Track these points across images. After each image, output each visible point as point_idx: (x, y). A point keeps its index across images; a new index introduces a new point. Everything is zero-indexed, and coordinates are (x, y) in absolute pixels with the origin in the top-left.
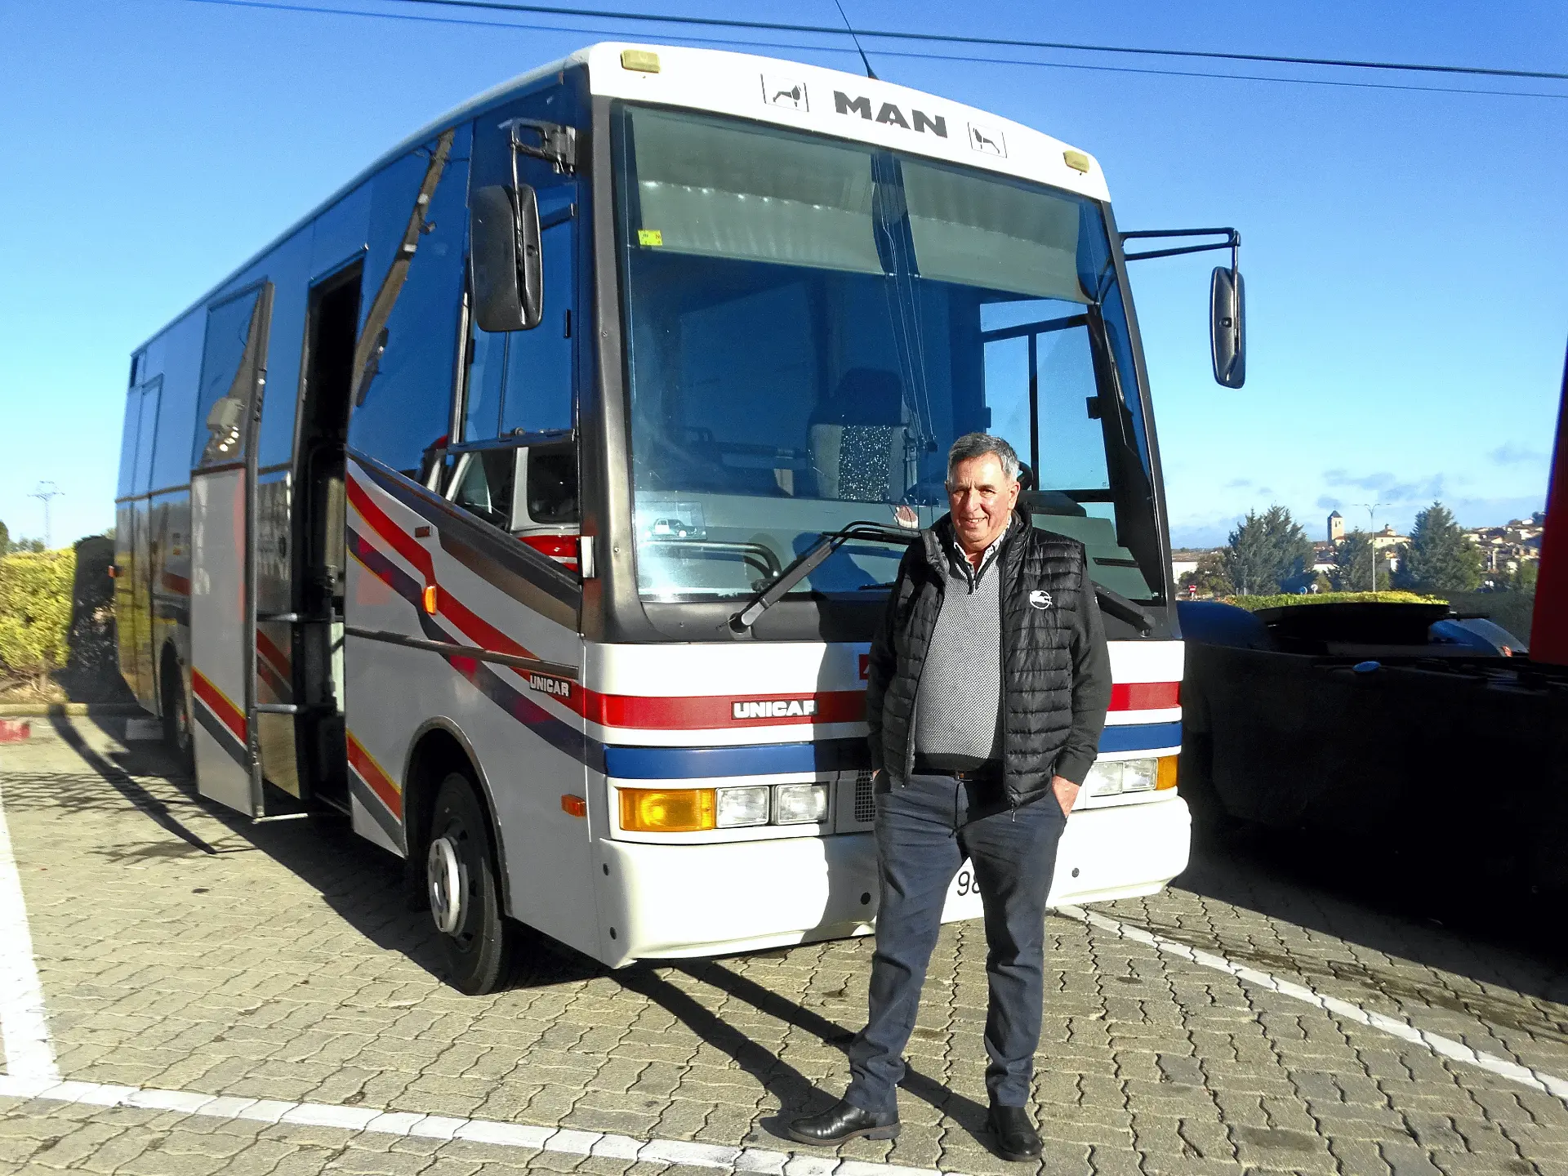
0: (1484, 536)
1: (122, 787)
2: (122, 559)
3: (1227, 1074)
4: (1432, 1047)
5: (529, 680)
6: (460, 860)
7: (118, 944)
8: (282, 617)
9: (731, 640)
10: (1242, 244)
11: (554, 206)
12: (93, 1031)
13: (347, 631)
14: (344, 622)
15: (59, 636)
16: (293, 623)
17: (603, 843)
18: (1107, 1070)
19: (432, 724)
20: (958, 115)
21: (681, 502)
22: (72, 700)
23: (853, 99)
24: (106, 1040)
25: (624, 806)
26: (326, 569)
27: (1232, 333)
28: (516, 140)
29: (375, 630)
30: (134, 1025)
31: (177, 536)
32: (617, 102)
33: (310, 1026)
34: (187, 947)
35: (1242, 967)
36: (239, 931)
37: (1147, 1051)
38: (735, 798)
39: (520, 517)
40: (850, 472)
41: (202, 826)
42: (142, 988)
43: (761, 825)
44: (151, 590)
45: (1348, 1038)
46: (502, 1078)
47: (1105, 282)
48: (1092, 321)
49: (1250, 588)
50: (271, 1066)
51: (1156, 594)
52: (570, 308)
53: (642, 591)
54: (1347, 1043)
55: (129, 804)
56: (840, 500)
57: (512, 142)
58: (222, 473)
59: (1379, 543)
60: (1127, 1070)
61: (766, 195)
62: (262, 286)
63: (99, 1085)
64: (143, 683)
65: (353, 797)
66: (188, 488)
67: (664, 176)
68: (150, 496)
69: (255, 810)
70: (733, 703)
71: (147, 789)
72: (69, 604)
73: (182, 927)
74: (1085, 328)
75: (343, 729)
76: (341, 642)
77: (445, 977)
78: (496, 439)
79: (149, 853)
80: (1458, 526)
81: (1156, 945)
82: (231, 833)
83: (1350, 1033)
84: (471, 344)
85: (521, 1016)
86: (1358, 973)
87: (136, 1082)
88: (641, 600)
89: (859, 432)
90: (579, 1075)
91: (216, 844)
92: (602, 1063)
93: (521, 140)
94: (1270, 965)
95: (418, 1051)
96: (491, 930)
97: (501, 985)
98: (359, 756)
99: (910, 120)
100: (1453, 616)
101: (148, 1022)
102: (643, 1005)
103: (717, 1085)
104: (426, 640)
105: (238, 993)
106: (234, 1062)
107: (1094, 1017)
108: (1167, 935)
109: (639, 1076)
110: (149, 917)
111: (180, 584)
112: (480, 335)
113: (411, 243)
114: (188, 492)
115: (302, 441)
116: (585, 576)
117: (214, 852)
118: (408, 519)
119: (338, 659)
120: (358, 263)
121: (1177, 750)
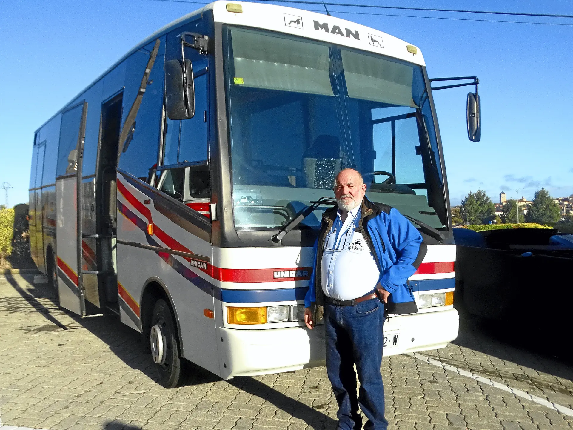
0: (561, 201)
1: (31, 302)
2: (31, 213)
3: (475, 422)
4: (558, 410)
5: (190, 262)
6: (163, 334)
7: (27, 367)
8: (92, 236)
9: (273, 246)
10: (479, 83)
11: (199, 69)
12: (16, 404)
13: (118, 242)
14: (116, 238)
15: (8, 243)
16: (97, 238)
17: (221, 329)
18: (426, 419)
19: (152, 280)
20: (364, 30)
21: (251, 189)
22: (14, 268)
23: (321, 24)
24: (21, 407)
25: (230, 314)
26: (110, 217)
27: (476, 119)
28: (183, 41)
29: (129, 241)
30: (32, 401)
31: (52, 203)
32: (225, 25)
33: (103, 402)
34: (55, 368)
35: (479, 376)
36: (76, 361)
37: (441, 412)
38: (274, 310)
39: (187, 196)
40: (319, 177)
41: (62, 318)
42: (36, 385)
43: (285, 322)
44: (42, 224)
45: (523, 406)
46: (180, 424)
47: (423, 99)
48: (418, 115)
49: (470, 221)
50: (87, 419)
51: (445, 226)
52: (206, 110)
53: (236, 226)
54: (523, 408)
55: (34, 309)
56: (315, 188)
57: (182, 42)
58: (68, 179)
59: (520, 204)
60: (434, 420)
61: (286, 63)
62: (83, 103)
63: (17, 427)
64: (39, 261)
65: (121, 308)
66: (55, 185)
67: (245, 56)
68: (42, 188)
69: (82, 313)
70: (273, 272)
71: (42, 303)
72: (12, 230)
73: (53, 360)
74: (415, 118)
75: (116, 281)
76: (115, 246)
77: (157, 381)
78: (176, 164)
79: (41, 329)
80: (551, 197)
81: (443, 367)
82: (73, 321)
83: (524, 404)
84: (166, 125)
85: (188, 397)
86: (526, 379)
87: (32, 426)
88: (236, 230)
89: (322, 161)
90: (212, 423)
91: (67, 326)
92: (221, 418)
93: (186, 41)
94: (490, 375)
95: (147, 412)
96: (176, 363)
97: (180, 385)
98: (123, 292)
99: (344, 32)
100: (560, 234)
101: (39, 400)
102: (237, 392)
103: (268, 427)
104: (149, 245)
105: (75, 387)
106: (72, 417)
107: (420, 397)
108: (447, 362)
109: (236, 423)
110: (41, 356)
111: (53, 222)
112: (169, 121)
113: (143, 88)
114: (55, 187)
115: (100, 166)
116: (213, 220)
117: (67, 329)
118: (141, 197)
119: (114, 252)
120: (121, 94)
121: (453, 289)
